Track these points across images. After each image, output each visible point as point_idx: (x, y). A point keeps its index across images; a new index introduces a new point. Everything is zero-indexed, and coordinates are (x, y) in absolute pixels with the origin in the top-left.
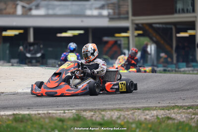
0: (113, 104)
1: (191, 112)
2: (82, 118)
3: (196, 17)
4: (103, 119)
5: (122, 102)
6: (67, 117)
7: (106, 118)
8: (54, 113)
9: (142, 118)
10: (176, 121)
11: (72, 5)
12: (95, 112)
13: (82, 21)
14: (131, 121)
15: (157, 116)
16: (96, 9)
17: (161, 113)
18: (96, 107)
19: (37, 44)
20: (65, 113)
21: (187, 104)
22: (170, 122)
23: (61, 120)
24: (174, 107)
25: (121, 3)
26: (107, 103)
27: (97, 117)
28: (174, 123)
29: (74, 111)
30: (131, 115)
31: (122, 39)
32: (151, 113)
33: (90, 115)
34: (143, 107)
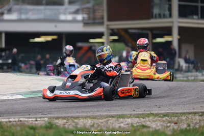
0: (87, 112)
1: (166, 119)
2: (54, 126)
3: (172, 22)
4: (76, 127)
5: (96, 110)
6: (39, 125)
7: (79, 126)
8: (25, 121)
9: (117, 126)
10: (151, 130)
11: (45, 9)
12: (68, 120)
13: (56, 26)
14: (105, 129)
15: (132, 124)
16: (70, 13)
17: (136, 121)
18: (69, 115)
19: (9, 50)
20: (36, 121)
21: (163, 112)
22: (145, 130)
23: (33, 128)
24: (148, 115)
25: (97, 8)
26: (81, 111)
27: (70, 125)
28: (149, 132)
29: (46, 119)
30: (104, 123)
31: (96, 44)
32: (126, 121)
33: (62, 123)
34: (117, 115)
